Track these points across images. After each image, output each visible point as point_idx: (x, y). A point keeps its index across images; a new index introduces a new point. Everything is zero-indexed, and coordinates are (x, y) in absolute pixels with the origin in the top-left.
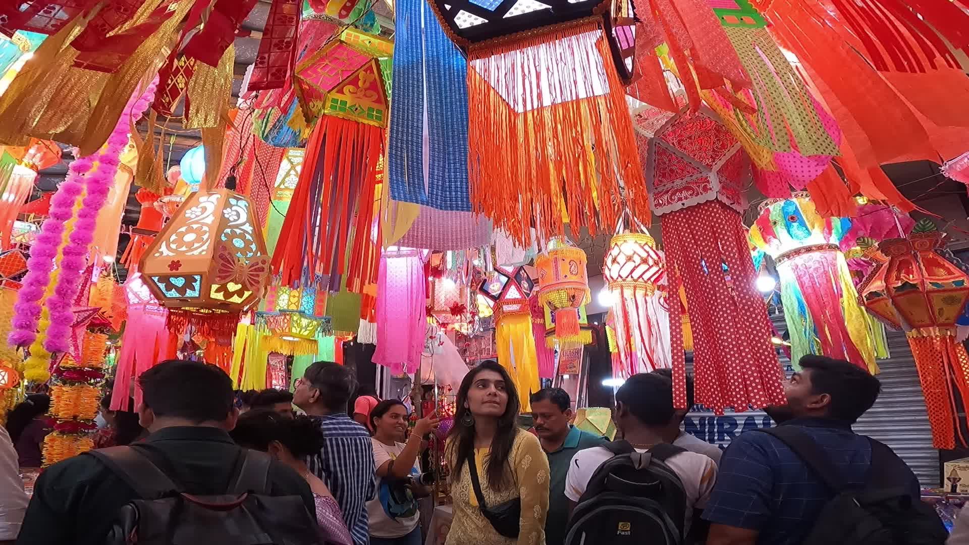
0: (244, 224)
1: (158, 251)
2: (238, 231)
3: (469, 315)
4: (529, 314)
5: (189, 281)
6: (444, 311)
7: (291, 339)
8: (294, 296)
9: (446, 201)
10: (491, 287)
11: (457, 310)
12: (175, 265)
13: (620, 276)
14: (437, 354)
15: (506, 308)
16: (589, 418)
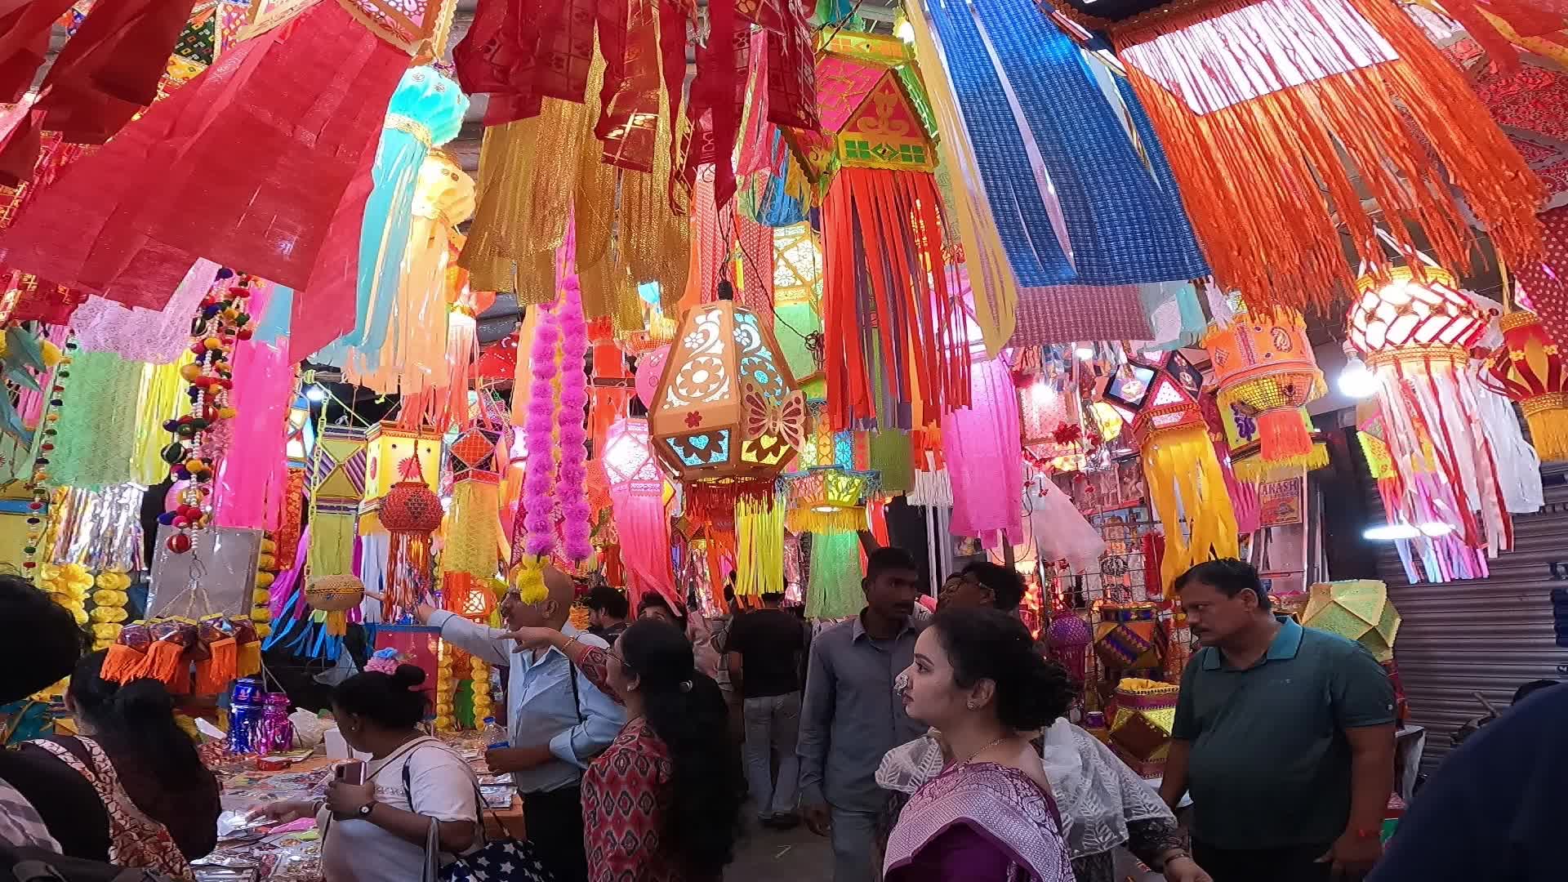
0: (759, 349)
1: (666, 403)
2: (757, 360)
3: (1085, 441)
4: (1204, 427)
5: (714, 437)
6: (1043, 440)
7: (828, 509)
8: (825, 445)
9: (1107, 272)
10: (1124, 389)
11: (1066, 434)
12: (694, 418)
13: (1387, 341)
14: (1037, 511)
15: (1159, 421)
16: (1340, 599)
